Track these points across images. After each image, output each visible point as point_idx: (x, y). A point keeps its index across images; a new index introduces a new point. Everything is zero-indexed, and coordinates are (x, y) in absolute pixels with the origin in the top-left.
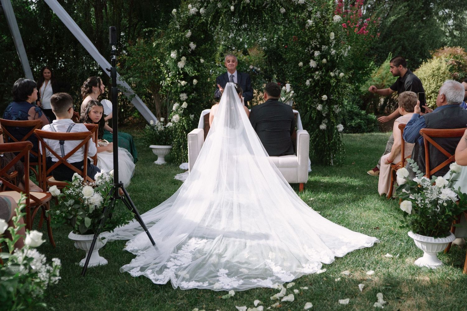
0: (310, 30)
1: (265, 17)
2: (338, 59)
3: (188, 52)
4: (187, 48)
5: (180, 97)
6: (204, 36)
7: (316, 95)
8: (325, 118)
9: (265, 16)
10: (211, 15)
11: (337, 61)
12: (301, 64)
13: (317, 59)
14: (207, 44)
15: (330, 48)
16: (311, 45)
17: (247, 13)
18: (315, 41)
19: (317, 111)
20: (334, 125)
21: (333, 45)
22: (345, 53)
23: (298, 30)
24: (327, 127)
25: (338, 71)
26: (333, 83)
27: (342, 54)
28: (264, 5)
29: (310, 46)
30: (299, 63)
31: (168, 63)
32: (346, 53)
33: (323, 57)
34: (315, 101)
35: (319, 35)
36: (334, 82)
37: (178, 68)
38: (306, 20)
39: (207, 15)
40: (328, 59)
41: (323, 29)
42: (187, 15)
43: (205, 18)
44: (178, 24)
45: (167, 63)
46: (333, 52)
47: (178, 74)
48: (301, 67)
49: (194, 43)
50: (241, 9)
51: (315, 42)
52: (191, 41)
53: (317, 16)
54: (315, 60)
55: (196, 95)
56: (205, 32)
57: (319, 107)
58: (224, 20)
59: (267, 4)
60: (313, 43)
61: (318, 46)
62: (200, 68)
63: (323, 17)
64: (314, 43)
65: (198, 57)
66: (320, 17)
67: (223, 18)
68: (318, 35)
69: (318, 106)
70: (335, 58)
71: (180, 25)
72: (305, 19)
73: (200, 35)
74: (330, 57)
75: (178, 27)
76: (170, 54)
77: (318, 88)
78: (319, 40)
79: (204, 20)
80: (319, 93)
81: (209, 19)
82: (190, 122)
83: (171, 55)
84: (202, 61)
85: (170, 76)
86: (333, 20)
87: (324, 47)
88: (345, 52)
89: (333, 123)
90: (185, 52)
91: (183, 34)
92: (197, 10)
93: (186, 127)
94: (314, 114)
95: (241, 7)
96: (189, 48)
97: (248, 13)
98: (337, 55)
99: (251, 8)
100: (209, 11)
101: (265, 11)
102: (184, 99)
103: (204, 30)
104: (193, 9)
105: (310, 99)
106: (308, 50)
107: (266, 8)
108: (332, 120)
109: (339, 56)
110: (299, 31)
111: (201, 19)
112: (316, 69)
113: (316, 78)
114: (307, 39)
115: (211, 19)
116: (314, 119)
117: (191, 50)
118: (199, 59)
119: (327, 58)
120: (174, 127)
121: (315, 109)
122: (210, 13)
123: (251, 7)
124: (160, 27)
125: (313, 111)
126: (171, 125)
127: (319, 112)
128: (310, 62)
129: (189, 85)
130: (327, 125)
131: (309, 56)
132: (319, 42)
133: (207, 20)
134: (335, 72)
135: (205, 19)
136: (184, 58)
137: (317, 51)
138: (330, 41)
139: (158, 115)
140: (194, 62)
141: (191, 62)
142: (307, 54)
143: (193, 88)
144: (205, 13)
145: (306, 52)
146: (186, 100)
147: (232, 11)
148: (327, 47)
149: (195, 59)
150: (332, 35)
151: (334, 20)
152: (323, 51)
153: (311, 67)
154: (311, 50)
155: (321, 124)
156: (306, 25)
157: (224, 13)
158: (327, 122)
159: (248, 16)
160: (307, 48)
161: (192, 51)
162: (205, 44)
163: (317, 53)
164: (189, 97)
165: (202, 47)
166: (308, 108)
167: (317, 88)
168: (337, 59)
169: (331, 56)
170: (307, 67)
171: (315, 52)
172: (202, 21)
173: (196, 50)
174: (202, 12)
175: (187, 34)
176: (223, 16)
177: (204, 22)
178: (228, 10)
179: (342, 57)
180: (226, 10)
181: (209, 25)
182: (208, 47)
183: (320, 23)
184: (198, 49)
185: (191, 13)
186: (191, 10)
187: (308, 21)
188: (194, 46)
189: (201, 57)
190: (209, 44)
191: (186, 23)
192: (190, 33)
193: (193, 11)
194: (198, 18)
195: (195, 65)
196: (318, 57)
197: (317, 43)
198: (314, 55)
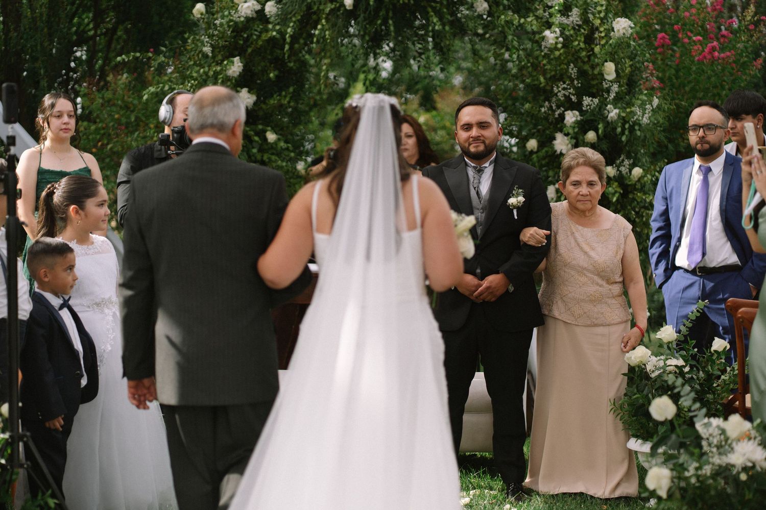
0: (552, 57)
2: (627, 132)
6: (276, 73)
9: (435, 20)
10: (294, 19)
11: (624, 138)
12: (532, 144)
13: (571, 131)
14: (284, 93)
15: (603, 104)
16: (556, 94)
17: (387, 12)
18: (565, 86)
21: (612, 95)
22: (643, 117)
25: (626, 162)
26: (614, 194)
27: (635, 118)
29: (554, 99)
30: (528, 141)
32: (646, 115)
33: (587, 127)
35: (575, 70)
36: (616, 192)
38: (541, 32)
39: (283, 18)
40: (600, 131)
41: (584, 54)
42: (231, 21)
43: (278, 27)
44: (207, 42)
46: (613, 113)
48: (532, 152)
49: (249, 92)
51: (564, 89)
52: (244, 87)
53: (571, 19)
54: (567, 135)
56: (279, 63)
58: (327, 33)
60: (561, 91)
61: (574, 98)
62: (265, 157)
63: (586, 21)
64: (563, 92)
65: (260, 127)
66: (580, 23)
67: (326, 27)
68: (573, 71)
70: (619, 130)
71: (212, 46)
72: (538, 29)
73: (265, 71)
74: (605, 128)
75: (208, 50)
78: (576, 82)
79: (274, 33)
81: (289, 30)
84: (271, 137)
86: (610, 30)
87: (589, 102)
88: (644, 114)
91: (219, 68)
92: (258, 7)
97: (391, 14)
98: (624, 121)
100: (290, 9)
101: (434, 9)
103: (276, 57)
104: (246, 5)
106: (550, 108)
109: (627, 126)
111: (267, 31)
114: (544, 80)
115: (293, 30)
118: (262, 134)
119: (596, 130)
122: (290, 13)
128: (554, 139)
131: (551, 124)
132: (575, 88)
133: (282, 34)
134: (618, 167)
135: (277, 31)
137: (572, 110)
138: (605, 86)
140: (249, 140)
142: (546, 119)
144: (278, 15)
145: (545, 112)
147: (348, 8)
148: (596, 101)
149: (252, 133)
150: (610, 69)
151: (615, 30)
152: (587, 111)
153: (558, 152)
154: (558, 107)
156: (542, 44)
157: (328, 15)
160: (547, 103)
162: (278, 94)
163: (571, 117)
165: (272, 102)
168: (623, 133)
169: (607, 124)
170: (547, 152)
171: (566, 113)
172: (269, 36)
173: (256, 108)
174: (269, 12)
175: (230, 69)
176: (323, 21)
177: (274, 36)
178: (338, 5)
179: (637, 128)
180: (333, 6)
181: (287, 47)
182: (286, 102)
183: (576, 40)
184: (261, 108)
185: (243, 14)
186: (242, 6)
187: (544, 34)
188: (249, 98)
189: (269, 128)
190: (289, 93)
191: (228, 40)
192: (239, 66)
193: (248, 7)
194: (261, 27)
195: (253, 148)
196: (574, 128)
197: (571, 90)
198: (565, 122)
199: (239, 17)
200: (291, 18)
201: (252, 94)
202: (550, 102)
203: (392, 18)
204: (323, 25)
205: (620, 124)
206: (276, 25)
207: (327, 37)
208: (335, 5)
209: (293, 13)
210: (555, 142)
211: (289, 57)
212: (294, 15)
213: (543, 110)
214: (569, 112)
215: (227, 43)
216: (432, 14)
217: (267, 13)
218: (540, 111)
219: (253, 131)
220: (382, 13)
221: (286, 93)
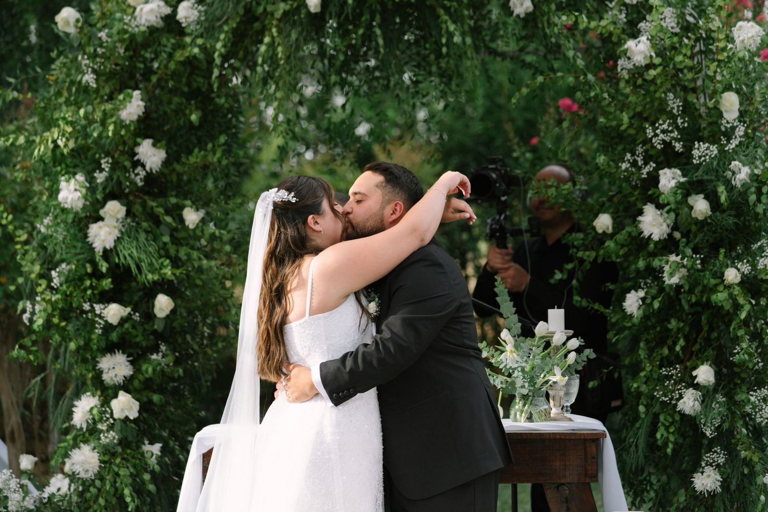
0: (640, 80)
1: (450, 35)
2: (764, 200)
3: (133, 183)
4: (128, 164)
5: (101, 372)
6: (199, 113)
7: (672, 349)
8: (712, 443)
9: (452, 27)
10: (226, 28)
12: (604, 222)
13: (672, 199)
14: (210, 146)
15: (725, 158)
16: (648, 142)
18: (664, 126)
19: (677, 417)
20: (753, 475)
21: (735, 142)
23: (587, 83)
24: (725, 484)
29: (642, 149)
30: (596, 216)
31: (48, 227)
34: (669, 377)
35: (678, 102)
37: (91, 249)
38: (620, 43)
39: (209, 28)
41: (690, 76)
42: (125, 31)
43: (200, 41)
44: (87, 66)
45: (43, 230)
46: (741, 173)
47: (91, 276)
48: (605, 235)
49: (154, 145)
50: (350, 2)
51: (664, 131)
52: (146, 137)
54: (659, 207)
55: (170, 360)
56: (202, 97)
57: (689, 402)
58: (280, 49)
60: (658, 134)
61: (677, 146)
63: (687, 28)
64: (662, 136)
65: (173, 200)
66: (677, 30)
67: (277, 40)
68: (674, 103)
69: (681, 397)
70: (753, 198)
71: (94, 71)
72: (614, 39)
73: (182, 112)
74: (729, 194)
75: (89, 78)
76: (58, 191)
77: (679, 320)
78: (680, 121)
79: (196, 50)
80: (682, 342)
81: (219, 45)
82: (147, 477)
83: (61, 196)
84: (191, 217)
85: (56, 282)
86: (730, 39)
87: (703, 151)
89: (747, 462)
90: (119, 183)
91: (109, 107)
92: (168, 10)
93: (128, 499)
94: (667, 428)
96: (135, 166)
97: (378, 18)
98: (759, 182)
100: (218, 13)
102: (120, 380)
103: (199, 89)
104: (148, 7)
105: (648, 369)
106: (634, 164)
108: (743, 454)
109: (765, 189)
110: (591, 87)
111: (183, 46)
112: (668, 245)
113: (672, 280)
114: (625, 118)
115: (225, 46)
116: (669, 451)
117: (143, 174)
118: (176, 212)
119: (711, 196)
120: (75, 499)
121: (670, 407)
122: (219, 19)
124: (12, 80)
125: (662, 418)
126: (64, 490)
127: (689, 423)
128: (641, 212)
129: (137, 317)
130: (722, 475)
131: (635, 188)
132: (680, 131)
133: (208, 52)
135: (200, 46)
136: (114, 209)
137: (670, 167)
138: (724, 126)
139: (12, 433)
140: (157, 221)
141: (145, 225)
142: (627, 179)
143: (155, 332)
145: (626, 170)
146: (127, 386)
147: (313, 9)
148: (713, 150)
149: (161, 210)
150: (731, 101)
151: (738, 41)
152: (699, 166)
153: (646, 235)
154: (646, 164)
155: (696, 467)
156: (620, 62)
157: (280, 20)
158: (721, 461)
159: (378, 31)
160: (628, 156)
161: (150, 178)
162: (203, 148)
163: (669, 179)
164: (137, 370)
165: (192, 159)
166: (642, 409)
167: (673, 324)
168: (758, 201)
170: (630, 234)
171: (661, 172)
172: (187, 54)
173: (166, 171)
174: (186, 18)
175: (125, 107)
176: (274, 30)
177: (195, 57)
178: (295, 5)
180: (287, 7)
181: (216, 72)
182: (215, 160)
184: (174, 170)
185: (143, 21)
186: (141, 10)
187: (626, 47)
188: (154, 155)
189: (188, 202)
190: (219, 146)
191: (120, 62)
192: (138, 106)
193: (152, 11)
194: (173, 41)
195: (162, 235)
196: (675, 193)
197: (675, 134)
198: (660, 185)
199: (137, 26)
200: (221, 26)
201: (159, 148)
202: (633, 154)
204: (273, 37)
205: (753, 189)
206: (197, 37)
207: (280, 55)
208: (292, 5)
209: (225, 18)
210: (640, 218)
211: (219, 88)
212: (226, 22)
213: (624, 166)
214: (666, 170)
215: (118, 68)
216: (446, 17)
217: (184, 20)
218: (618, 167)
219: (162, 206)
220: (365, 18)
221: (214, 146)
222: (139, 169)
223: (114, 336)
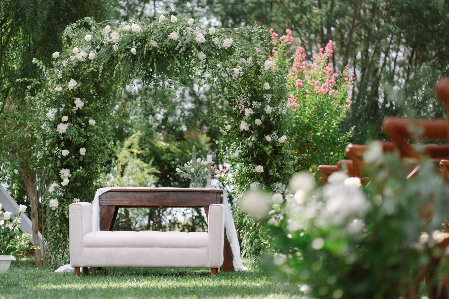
2: (275, 120)
3: (72, 112)
4: (70, 105)
5: (60, 174)
9: (177, 62)
10: (104, 61)
11: (274, 123)
12: (228, 127)
13: (247, 119)
14: (98, 101)
15: (264, 105)
16: (240, 101)
17: (153, 60)
18: (244, 96)
21: (268, 101)
22: (283, 112)
26: (269, 151)
27: (279, 112)
28: (176, 49)
31: (45, 127)
32: (285, 110)
33: (256, 117)
36: (270, 149)
37: (58, 133)
40: (262, 119)
43: (95, 66)
45: (43, 128)
46: (269, 110)
47: (58, 142)
49: (80, 100)
50: (145, 53)
52: (77, 97)
53: (247, 62)
55: (83, 172)
58: (121, 68)
59: (181, 47)
60: (242, 98)
61: (249, 103)
62: (88, 135)
63: (255, 64)
65: (86, 118)
66: (252, 65)
68: (247, 88)
73: (88, 89)
74: (265, 117)
78: (249, 94)
81: (101, 67)
84: (92, 122)
85: (47, 145)
87: (255, 104)
88: (283, 109)
90: (67, 111)
92: (86, 55)
95: (145, 51)
96: (73, 106)
97: (155, 60)
98: (274, 114)
99: (159, 53)
101: (177, 57)
102: (66, 178)
107: (180, 52)
109: (276, 116)
111: (89, 68)
115: (103, 67)
117: (76, 109)
118: (87, 121)
122: (102, 58)
123: (159, 51)
128: (240, 124)
129: (73, 157)
131: (238, 117)
132: (249, 97)
133: (97, 69)
134: (272, 136)
138: (265, 96)
140: (80, 125)
141: (76, 126)
142: (235, 114)
143: (80, 161)
144: (95, 59)
145: (235, 110)
148: (260, 103)
149: (81, 121)
150: (267, 85)
152: (255, 109)
153: (242, 130)
157: (122, 59)
159: (155, 64)
161: (78, 111)
162: (95, 101)
163: (248, 112)
164: (73, 175)
165: (92, 105)
168: (273, 120)
169: (266, 115)
170: (237, 131)
171: (245, 110)
172: (90, 70)
173: (84, 109)
174: (91, 57)
176: (120, 63)
177: (93, 70)
179: (280, 117)
180: (125, 55)
181: (100, 75)
183: (249, 73)
184: (86, 109)
185: (78, 59)
186: (77, 55)
187: (233, 69)
188: (80, 103)
189: (91, 118)
190: (101, 101)
193: (81, 55)
194: (86, 66)
195: (82, 129)
196: (249, 117)
197: (247, 98)
198: (245, 115)
200: (102, 61)
201: (82, 101)
203: (155, 62)
204: (119, 65)
205: (272, 116)
209: (104, 58)
210: (240, 126)
214: (247, 109)
216: (176, 59)
217: (90, 59)
220: (151, 59)
222: (74, 107)
223: (64, 163)
